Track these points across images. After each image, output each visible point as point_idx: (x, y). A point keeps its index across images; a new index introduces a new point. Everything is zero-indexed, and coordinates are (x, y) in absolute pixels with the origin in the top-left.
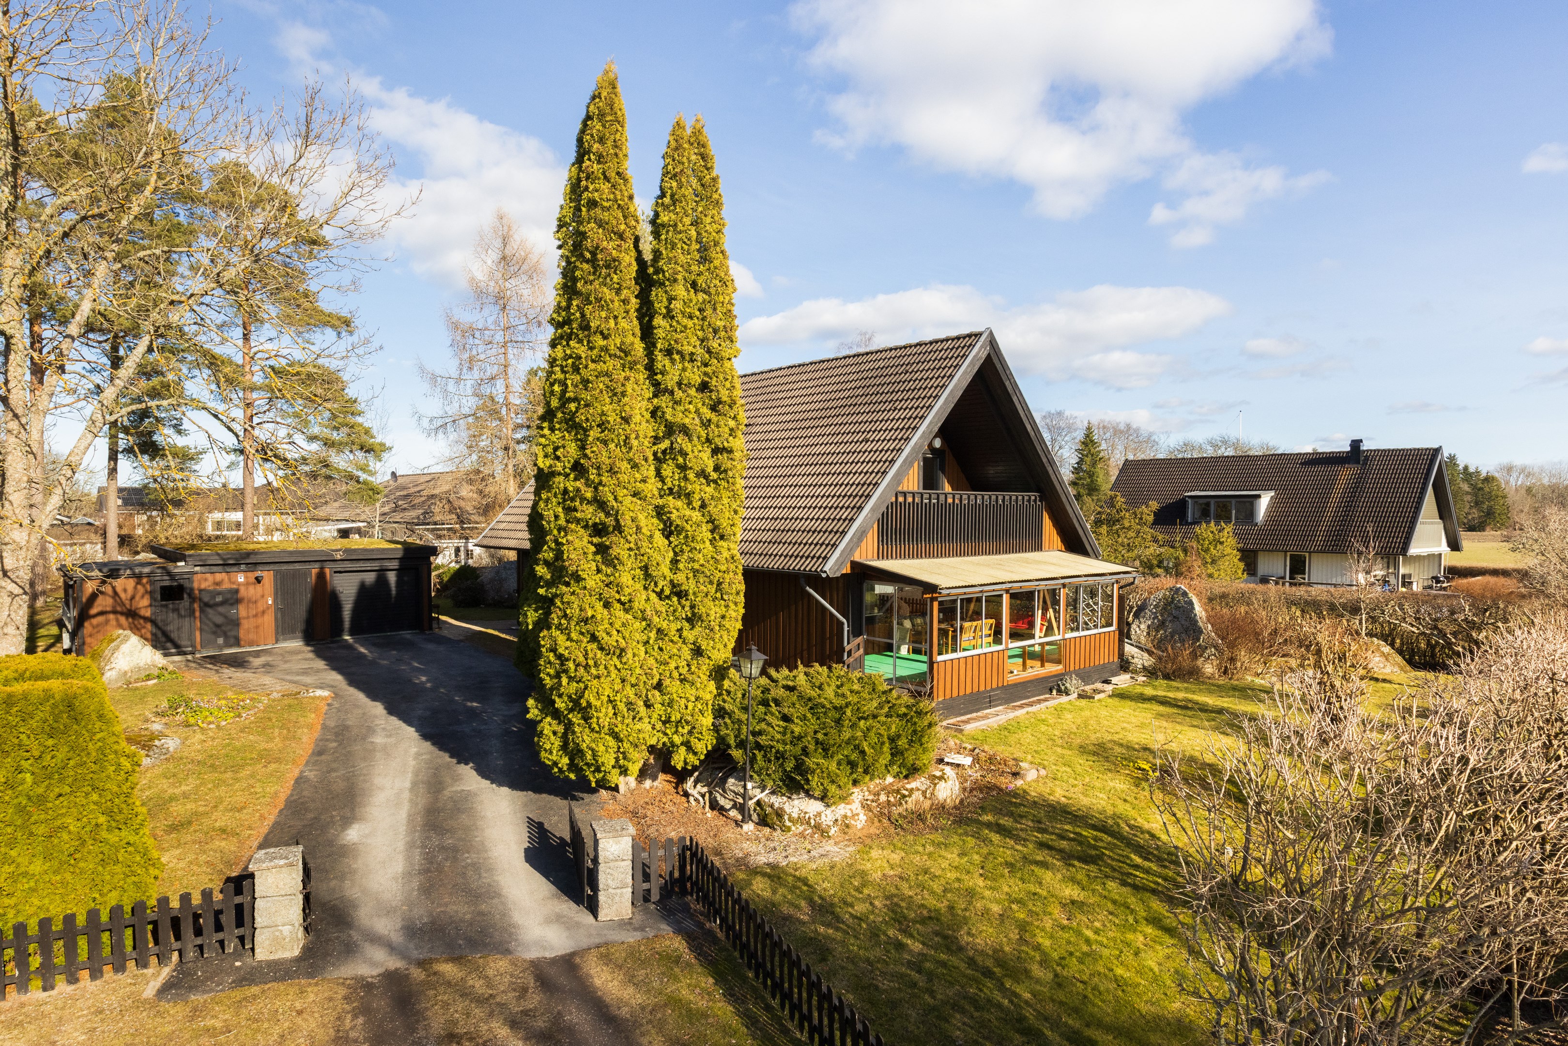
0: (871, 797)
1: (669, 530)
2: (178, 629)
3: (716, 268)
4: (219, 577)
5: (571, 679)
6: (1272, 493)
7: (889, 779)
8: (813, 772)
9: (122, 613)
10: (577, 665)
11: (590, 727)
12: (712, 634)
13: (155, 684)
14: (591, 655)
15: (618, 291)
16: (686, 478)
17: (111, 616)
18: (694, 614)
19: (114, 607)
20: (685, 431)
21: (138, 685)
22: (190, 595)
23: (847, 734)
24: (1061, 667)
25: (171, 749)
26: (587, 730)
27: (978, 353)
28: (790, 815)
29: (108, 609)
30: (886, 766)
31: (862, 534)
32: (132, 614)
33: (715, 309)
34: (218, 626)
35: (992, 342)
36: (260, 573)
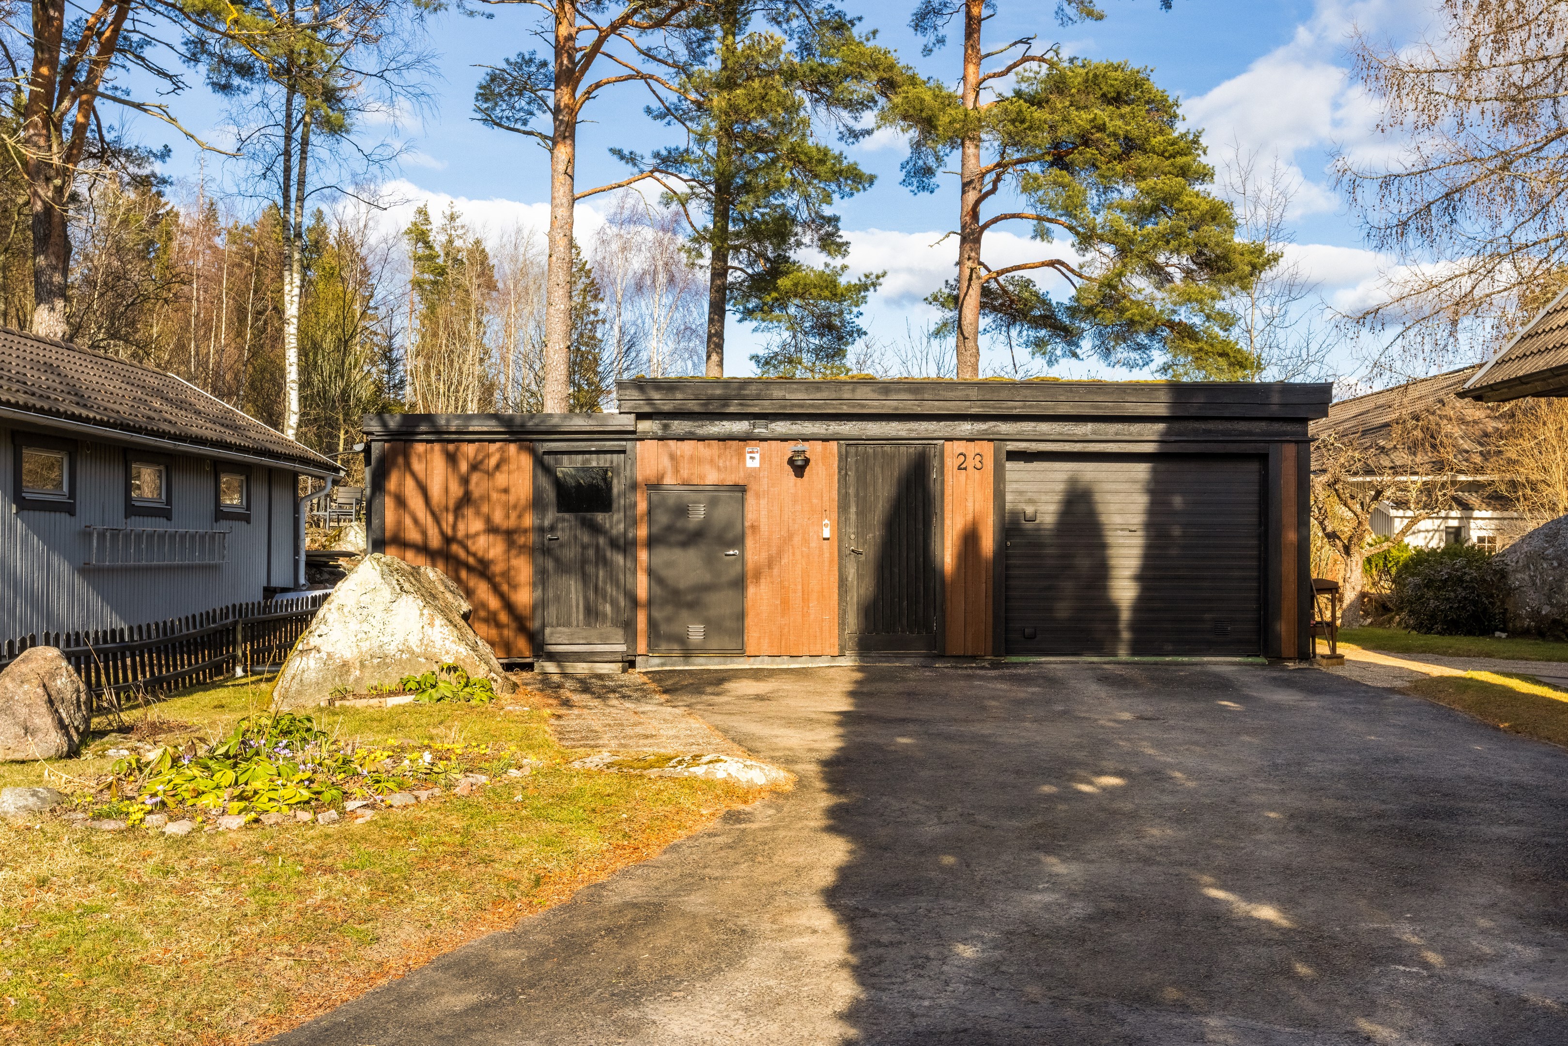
36: (800, 446)
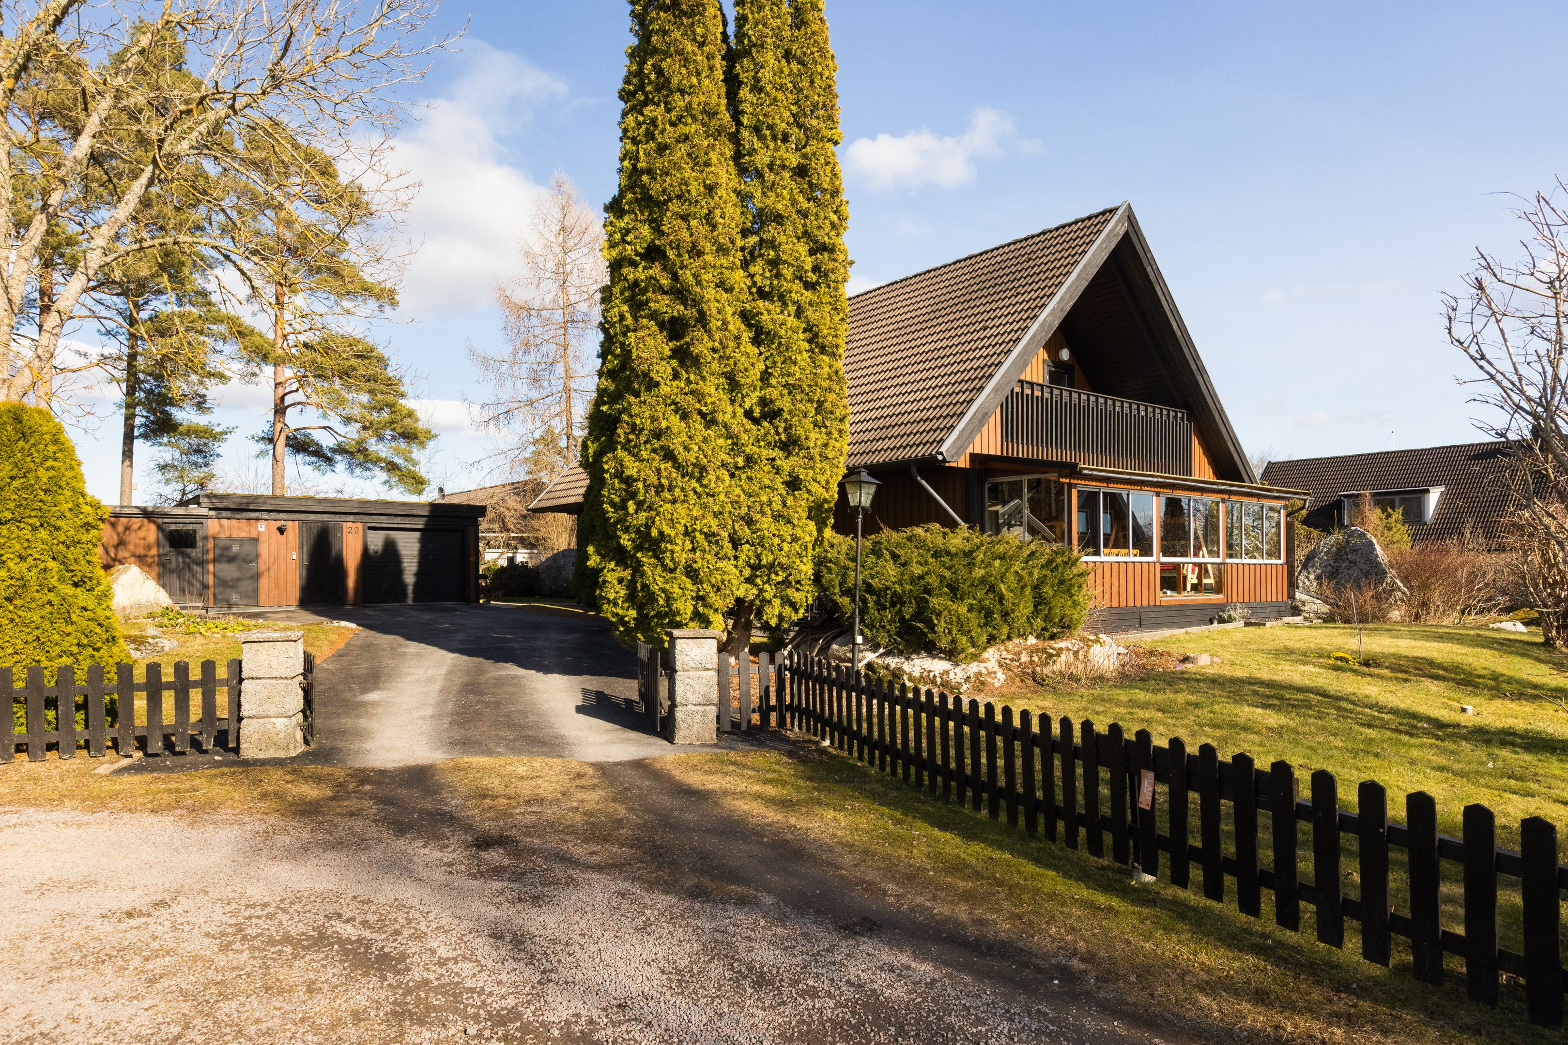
0: (1010, 656)
1: (761, 336)
3: (813, 33)
4: (236, 523)
5: (640, 505)
6: (1442, 489)
7: (1032, 640)
8: (939, 615)
10: (647, 487)
11: (663, 565)
12: (811, 463)
14: (664, 474)
15: (702, 45)
16: (778, 276)
18: (789, 436)
20: (779, 219)
21: (138, 621)
23: (979, 572)
24: (1221, 596)
25: (167, 649)
26: (659, 570)
27: (1114, 228)
28: (910, 675)
30: (1028, 619)
31: (982, 418)
33: (812, 82)
35: (1131, 218)
36: (283, 523)
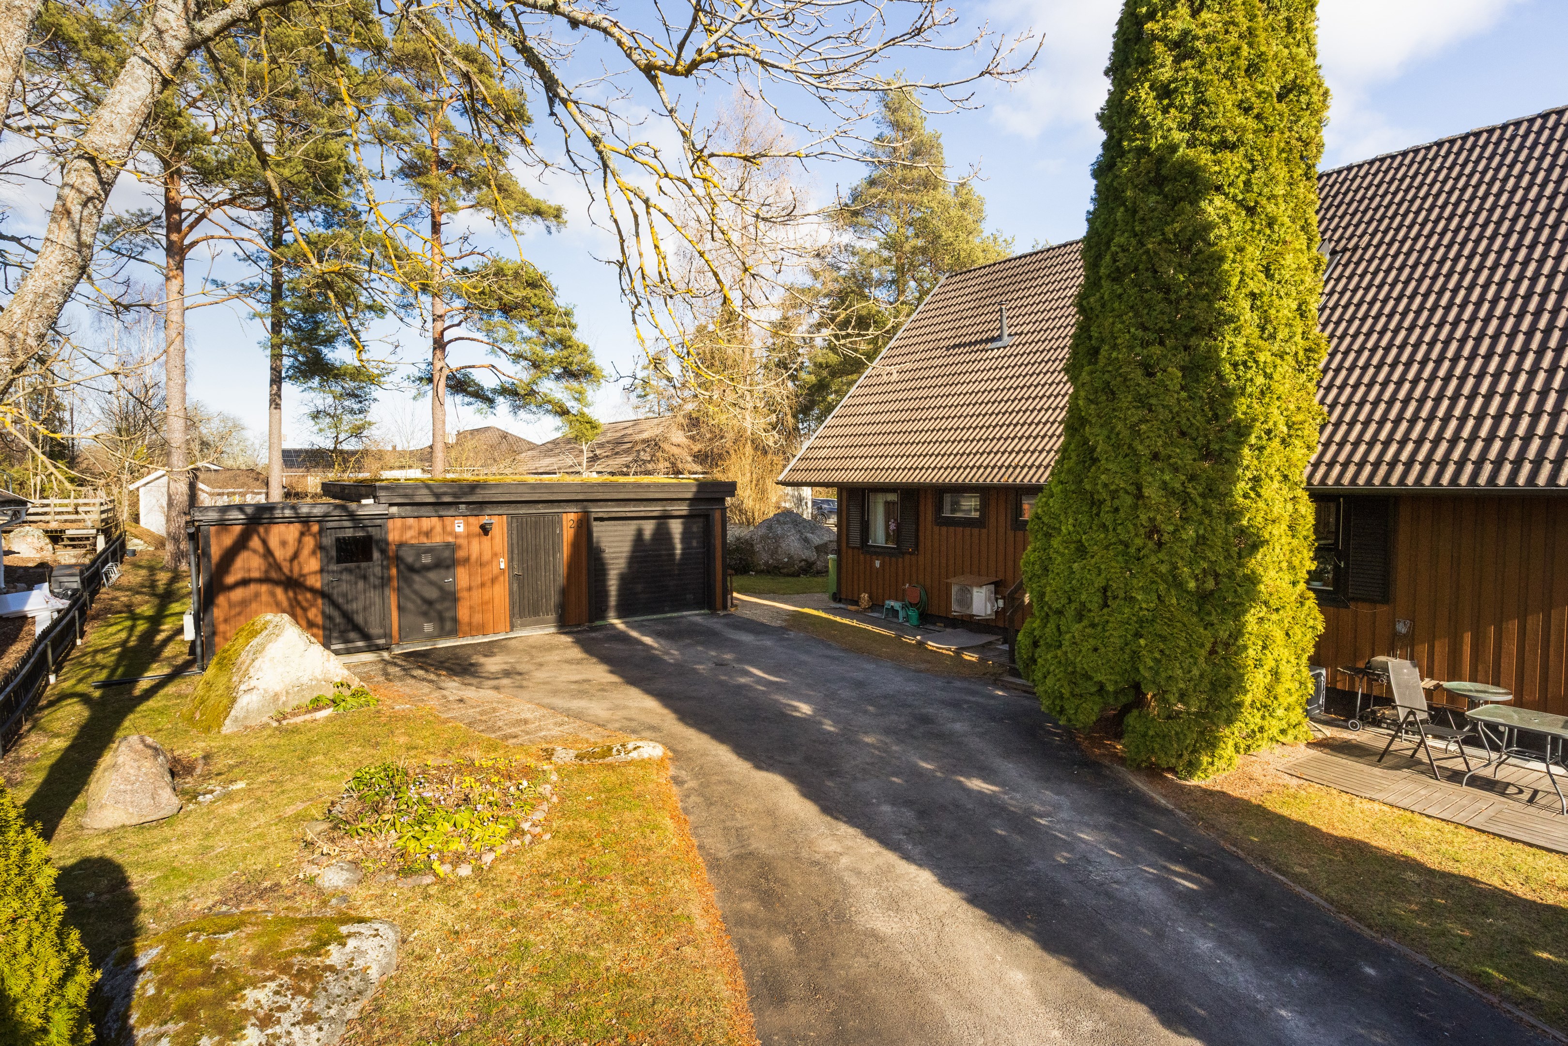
2: (365, 609)
4: (426, 523)
9: (276, 583)
13: (330, 720)
17: (264, 588)
19: (266, 572)
21: (299, 720)
22: (383, 552)
25: (374, 973)
29: (256, 574)
32: (293, 584)
34: (429, 603)
36: (487, 519)
